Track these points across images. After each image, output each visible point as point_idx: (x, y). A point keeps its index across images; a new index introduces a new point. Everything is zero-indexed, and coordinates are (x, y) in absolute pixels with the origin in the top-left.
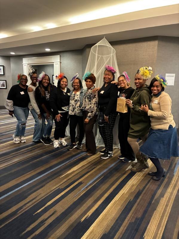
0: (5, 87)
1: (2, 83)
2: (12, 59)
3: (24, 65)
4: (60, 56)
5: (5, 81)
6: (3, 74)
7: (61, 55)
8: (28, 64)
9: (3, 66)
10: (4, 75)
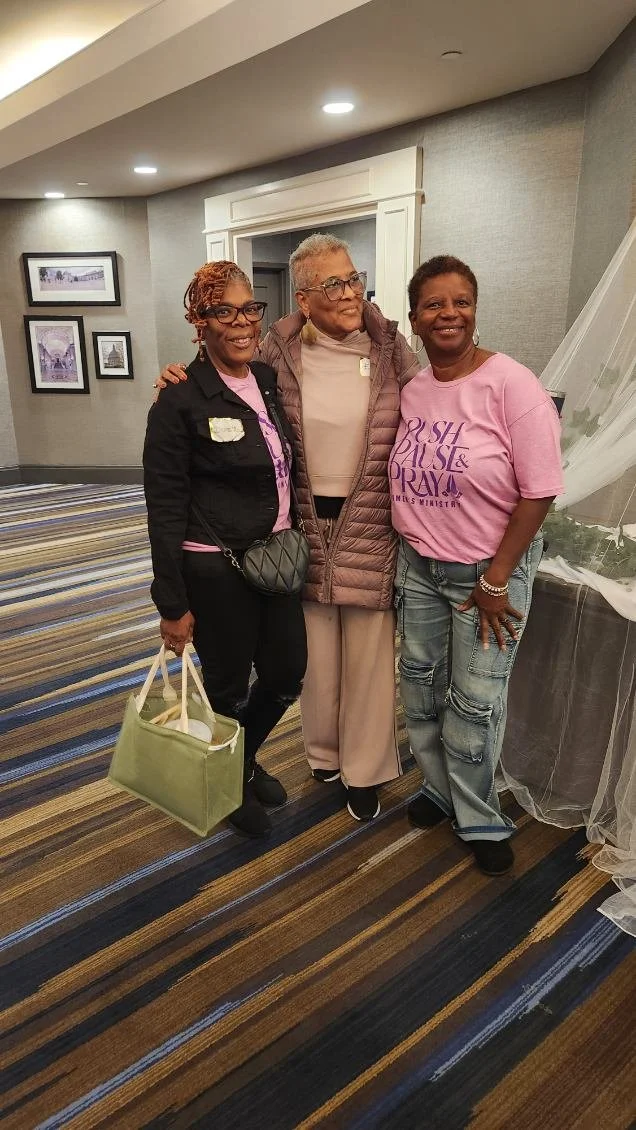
0: (125, 372)
1: (110, 350)
2: (154, 212)
3: (209, 239)
4: (421, 152)
5: (123, 339)
6: (112, 299)
7: (426, 143)
8: (233, 231)
9: (113, 256)
10: (117, 303)
